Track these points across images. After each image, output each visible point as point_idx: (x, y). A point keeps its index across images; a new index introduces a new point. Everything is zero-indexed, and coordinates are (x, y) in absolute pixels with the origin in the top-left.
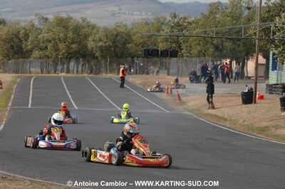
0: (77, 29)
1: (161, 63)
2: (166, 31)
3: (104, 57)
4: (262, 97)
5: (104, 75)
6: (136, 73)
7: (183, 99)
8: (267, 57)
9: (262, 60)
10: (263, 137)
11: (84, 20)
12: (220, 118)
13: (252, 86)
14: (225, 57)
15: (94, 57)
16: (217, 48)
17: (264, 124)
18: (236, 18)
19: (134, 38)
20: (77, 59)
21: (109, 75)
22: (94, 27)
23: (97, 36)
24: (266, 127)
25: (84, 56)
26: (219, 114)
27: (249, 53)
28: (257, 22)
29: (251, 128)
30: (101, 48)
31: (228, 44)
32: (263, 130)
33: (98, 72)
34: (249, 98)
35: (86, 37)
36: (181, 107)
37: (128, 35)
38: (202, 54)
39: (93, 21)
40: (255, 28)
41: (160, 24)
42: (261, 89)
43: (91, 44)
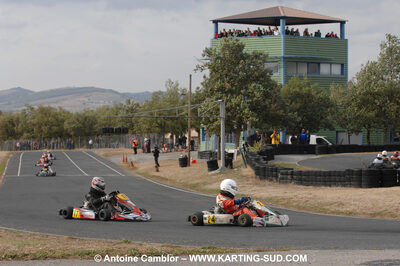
0: (55, 116)
1: (120, 139)
2: (122, 114)
3: (76, 135)
4: (194, 162)
5: (76, 150)
6: (101, 147)
7: (136, 165)
8: (198, 131)
9: (194, 133)
10: (195, 192)
11: (61, 108)
12: (163, 179)
13: (187, 154)
14: (167, 133)
15: (71, 136)
16: (160, 126)
17: (196, 181)
18: (173, 102)
19: (99, 121)
20: (56, 138)
21: (80, 150)
22: (68, 113)
23: (71, 121)
24: (198, 184)
25: (61, 136)
26: (162, 176)
27: (185, 128)
28: (188, 105)
29: (185, 185)
30: (74, 129)
31: (169, 122)
32: (194, 186)
33: (74, 148)
34: (184, 162)
35: (63, 121)
36: (133, 172)
37: (94, 118)
38: (149, 131)
39: (67, 109)
40: (187, 109)
41: (118, 109)
42: (194, 155)
43: (66, 126)
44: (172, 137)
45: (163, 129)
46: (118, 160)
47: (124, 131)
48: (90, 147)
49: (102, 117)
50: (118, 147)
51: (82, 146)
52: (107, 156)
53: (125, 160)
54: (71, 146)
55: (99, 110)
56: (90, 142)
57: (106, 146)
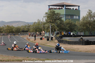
0: (11, 27)
1: (26, 33)
2: (27, 27)
3: (16, 32)
4: (44, 39)
5: (16, 36)
7: (30, 39)
8: (45, 31)
10: (43, 46)
11: (12, 26)
13: (42, 37)
15: (14, 32)
16: (36, 30)
17: (44, 43)
20: (11, 33)
21: (17, 36)
22: (14, 27)
23: (15, 29)
25: (12, 32)
27: (41, 31)
29: (42, 44)
30: (15, 31)
31: (38, 29)
32: (44, 44)
33: (15, 35)
34: (41, 39)
35: (13, 29)
36: (29, 41)
37: (20, 28)
38: (33, 31)
39: (14, 26)
40: (42, 26)
41: (26, 26)
42: (44, 37)
43: (13, 30)
44: (38, 33)
45: (36, 31)
46: (26, 38)
47: (27, 31)
48: (19, 35)
49: (22, 28)
50: (26, 35)
51: (17, 35)
52: (23, 37)
53: (27, 38)
54: (14, 35)
55: (21, 26)
56: (19, 34)
57: (23, 35)
